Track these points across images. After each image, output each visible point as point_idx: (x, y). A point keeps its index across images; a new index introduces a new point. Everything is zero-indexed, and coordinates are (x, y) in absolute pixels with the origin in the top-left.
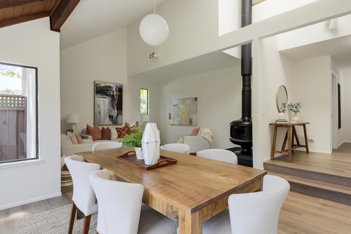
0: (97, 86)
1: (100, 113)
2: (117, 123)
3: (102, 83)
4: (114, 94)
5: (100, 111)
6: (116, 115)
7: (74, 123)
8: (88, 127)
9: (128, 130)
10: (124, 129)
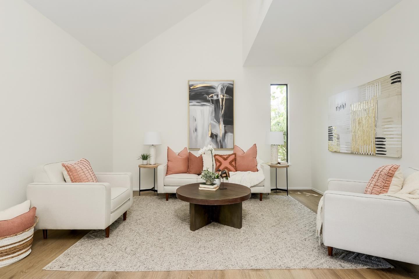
0: (192, 88)
1: (196, 130)
2: (224, 147)
3: (199, 82)
4: (218, 98)
5: (197, 127)
6: (222, 133)
7: (153, 145)
8: (169, 150)
9: (235, 160)
10: (226, 158)
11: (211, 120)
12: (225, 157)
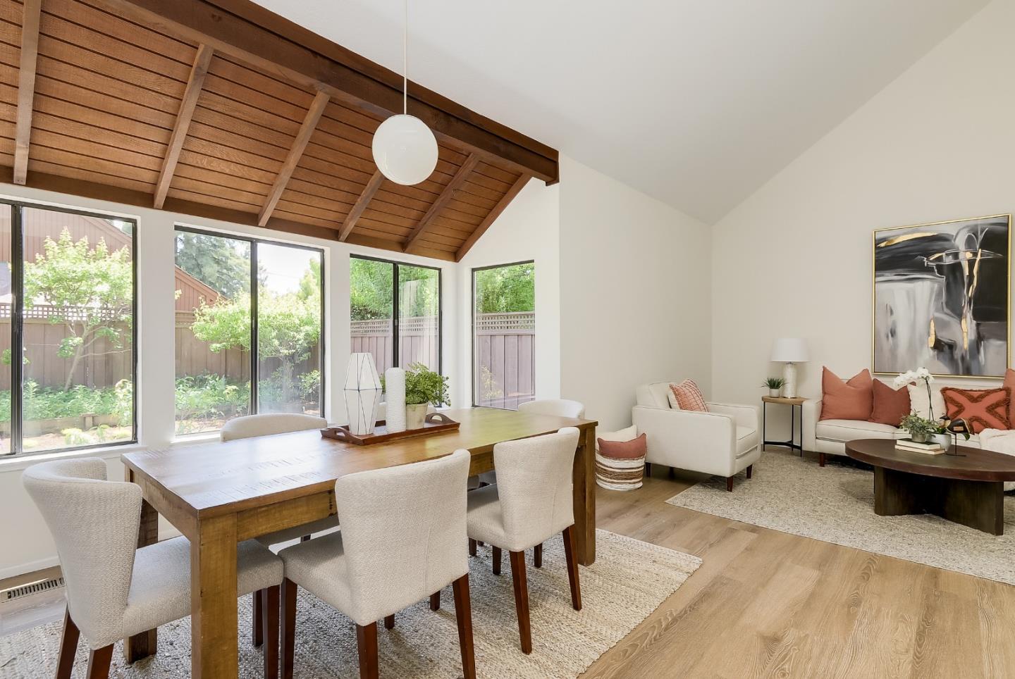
0: (883, 245)
1: (893, 333)
2: (974, 372)
3: (902, 232)
4: (958, 261)
5: (895, 327)
6: (970, 341)
7: (790, 363)
8: (825, 375)
9: (1006, 402)
10: (978, 397)
11: (937, 310)
12: (976, 395)
